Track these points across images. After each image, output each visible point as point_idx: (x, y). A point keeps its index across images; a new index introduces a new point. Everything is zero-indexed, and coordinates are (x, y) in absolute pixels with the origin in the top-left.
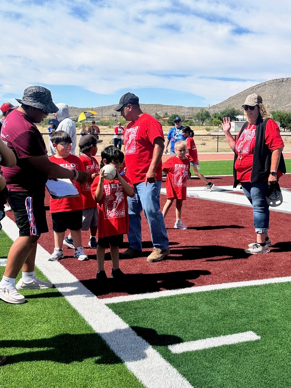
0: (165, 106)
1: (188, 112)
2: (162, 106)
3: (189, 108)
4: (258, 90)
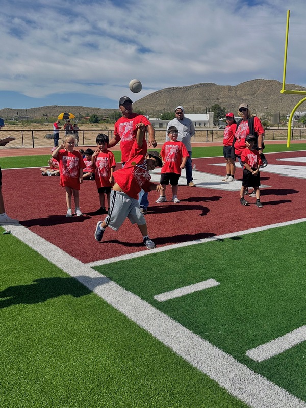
0: (86, 108)
1: (104, 113)
2: (83, 108)
3: (104, 110)
4: (156, 96)
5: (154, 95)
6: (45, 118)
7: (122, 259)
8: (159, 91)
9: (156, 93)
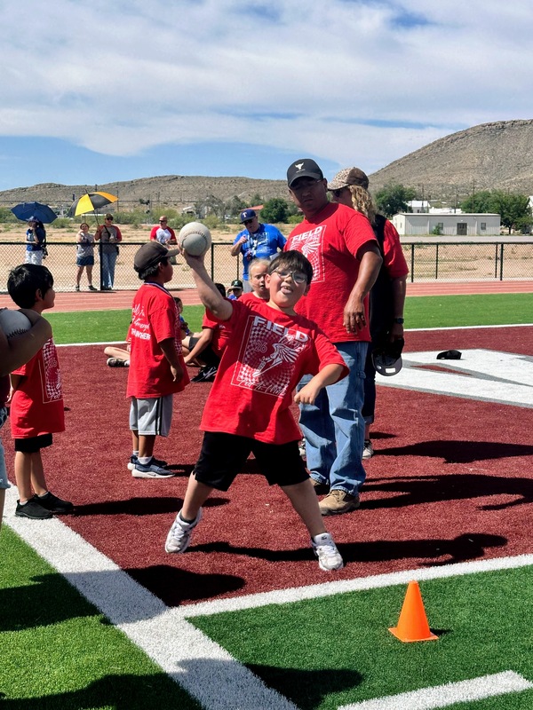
4: (452, 147)
5: (447, 145)
6: (145, 208)
7: (273, 602)
8: (460, 133)
9: (452, 139)
